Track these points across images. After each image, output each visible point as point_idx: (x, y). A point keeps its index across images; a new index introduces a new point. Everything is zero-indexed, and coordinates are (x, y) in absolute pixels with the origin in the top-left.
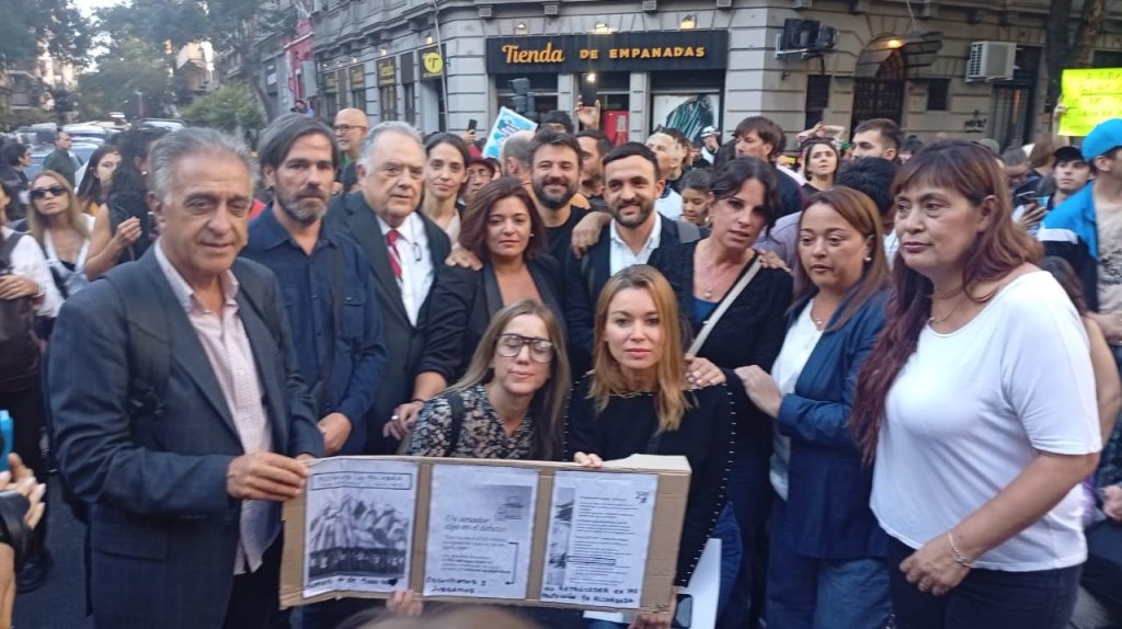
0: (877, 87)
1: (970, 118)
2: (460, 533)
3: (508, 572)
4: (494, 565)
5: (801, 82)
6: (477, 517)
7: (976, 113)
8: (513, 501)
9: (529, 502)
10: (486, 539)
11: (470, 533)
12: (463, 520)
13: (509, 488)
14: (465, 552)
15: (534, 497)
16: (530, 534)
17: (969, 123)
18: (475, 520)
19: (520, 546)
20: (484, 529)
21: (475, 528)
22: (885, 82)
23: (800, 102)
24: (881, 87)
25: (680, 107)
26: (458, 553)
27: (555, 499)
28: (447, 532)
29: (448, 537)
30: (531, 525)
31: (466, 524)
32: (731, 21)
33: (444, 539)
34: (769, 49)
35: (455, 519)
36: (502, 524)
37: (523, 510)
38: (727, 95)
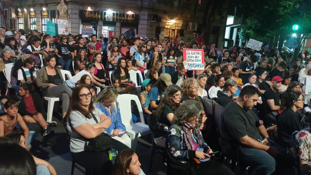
0: (170, 30)
1: (188, 39)
5: (154, 28)
7: (189, 38)
17: (188, 40)
22: (171, 29)
23: (154, 32)
24: (171, 30)
25: (128, 31)
32: (140, 13)
34: (148, 20)
38: (139, 30)
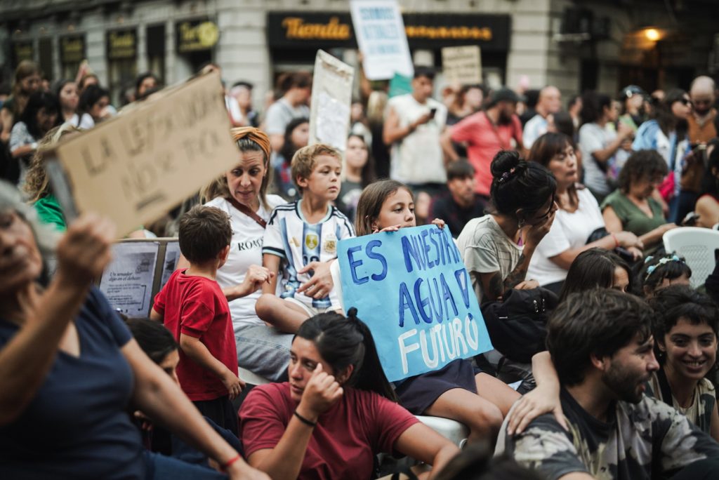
2: (117, 283)
3: (140, 303)
4: (133, 299)
6: (126, 272)
8: (145, 261)
9: (153, 261)
10: (129, 285)
11: (122, 282)
12: (118, 275)
13: (144, 254)
14: (118, 294)
15: (156, 258)
16: (152, 280)
18: (125, 275)
19: (147, 287)
20: (129, 279)
21: (125, 279)
26: (115, 294)
27: (166, 258)
28: (110, 283)
29: (110, 286)
30: (153, 274)
31: (120, 277)
33: (108, 287)
35: (115, 275)
36: (139, 275)
37: (150, 266)
